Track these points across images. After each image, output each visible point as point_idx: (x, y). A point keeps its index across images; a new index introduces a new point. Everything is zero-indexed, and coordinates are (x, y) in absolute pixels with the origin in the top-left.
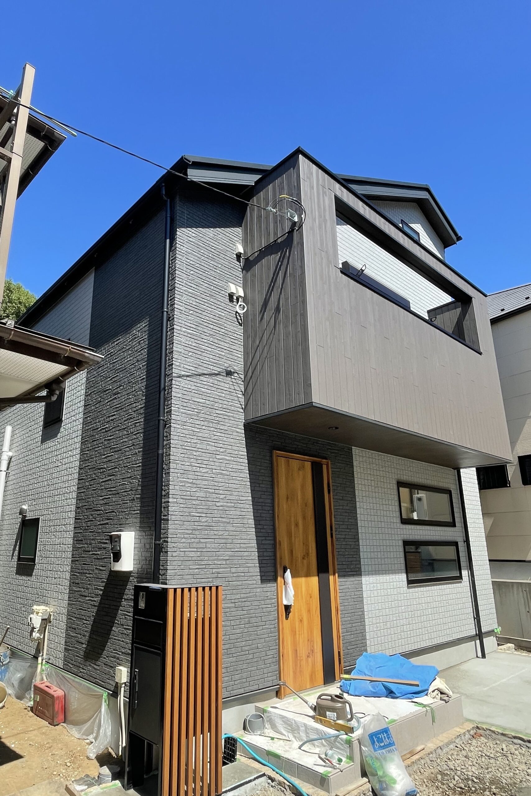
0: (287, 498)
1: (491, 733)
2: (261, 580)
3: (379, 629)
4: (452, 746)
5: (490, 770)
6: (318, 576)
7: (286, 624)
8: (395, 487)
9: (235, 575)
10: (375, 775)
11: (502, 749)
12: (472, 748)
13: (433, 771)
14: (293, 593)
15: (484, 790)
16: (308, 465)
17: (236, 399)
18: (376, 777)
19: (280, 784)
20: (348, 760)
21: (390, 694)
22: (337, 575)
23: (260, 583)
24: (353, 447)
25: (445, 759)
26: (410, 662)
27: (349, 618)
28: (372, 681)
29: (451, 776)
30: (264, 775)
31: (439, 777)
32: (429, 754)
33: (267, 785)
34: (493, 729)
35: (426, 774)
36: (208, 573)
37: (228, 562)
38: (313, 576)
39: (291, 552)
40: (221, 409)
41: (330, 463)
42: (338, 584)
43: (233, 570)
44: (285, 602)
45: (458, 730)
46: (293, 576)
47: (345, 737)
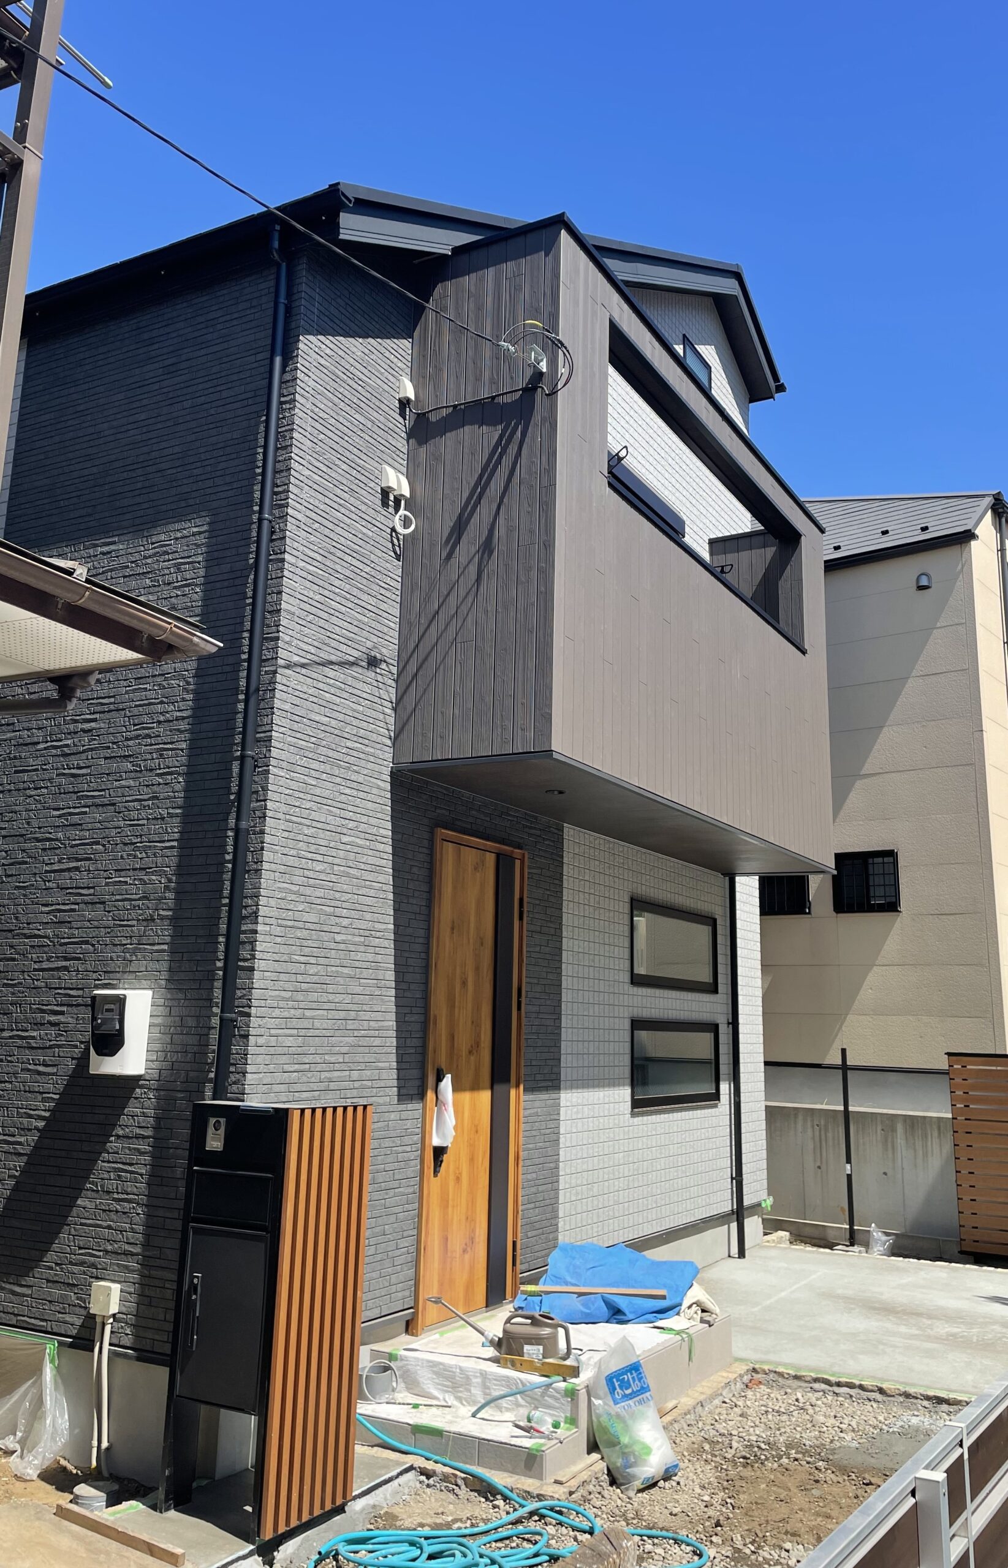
0: (453, 929)
1: (776, 1377)
2: (399, 1095)
3: (580, 1197)
4: (717, 1402)
5: (783, 1430)
6: (492, 1088)
7: (433, 1185)
8: (626, 908)
9: (357, 1084)
10: (614, 1443)
11: (797, 1400)
12: (748, 1403)
13: (693, 1439)
14: (454, 1122)
15: (780, 1457)
16: (490, 859)
17: (381, 717)
18: (617, 1448)
19: (445, 1478)
20: (568, 1425)
21: (616, 1315)
22: (522, 1087)
23: (396, 1102)
24: (565, 825)
25: (709, 1421)
26: (644, 1256)
27: (534, 1175)
28: (580, 1294)
29: (726, 1443)
30: (411, 1468)
31: (707, 1447)
32: (686, 1414)
33: (418, 1485)
34: (780, 1369)
35: (685, 1445)
36: (313, 1080)
37: (347, 1058)
38: (483, 1088)
39: (452, 1037)
40: (355, 739)
41: (526, 856)
42: (522, 1104)
43: (355, 1075)
44: (436, 1142)
45: (725, 1374)
46: (455, 1089)
47: (563, 1385)
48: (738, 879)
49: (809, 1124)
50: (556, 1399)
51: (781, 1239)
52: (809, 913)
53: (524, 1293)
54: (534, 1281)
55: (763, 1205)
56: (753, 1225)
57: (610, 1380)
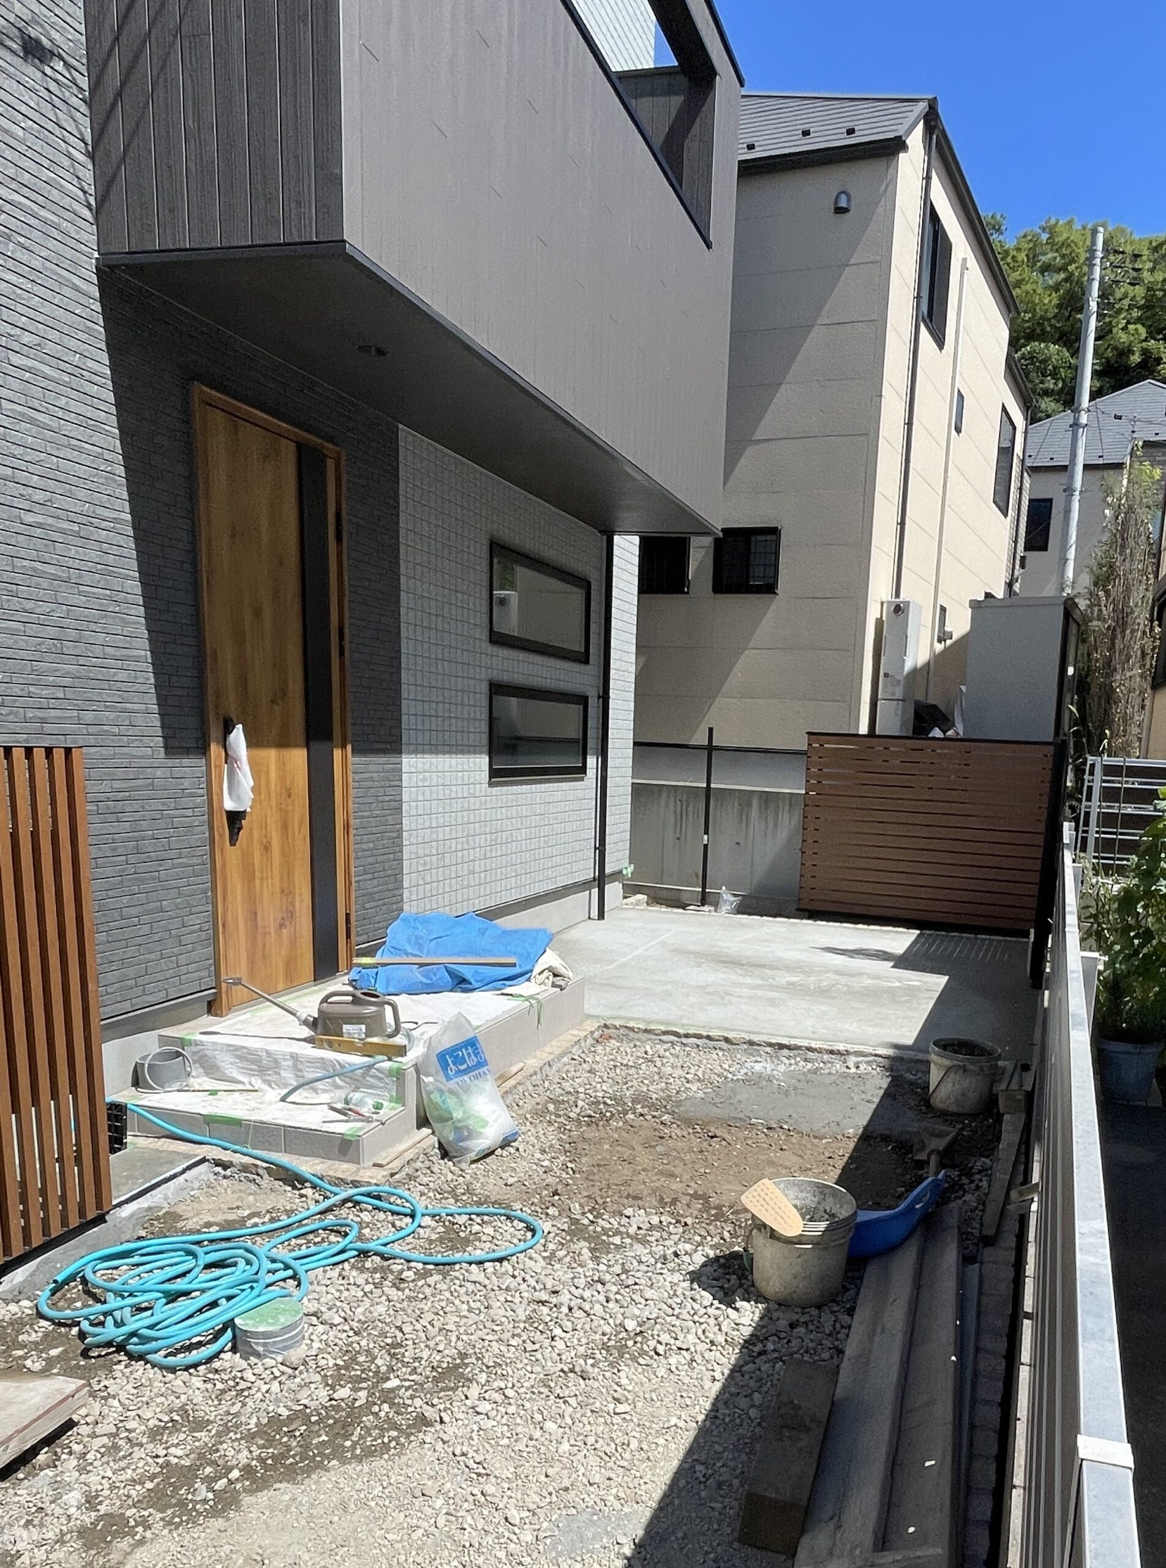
0: (233, 536)
1: (627, 1031)
2: (166, 747)
3: (428, 867)
4: (565, 1060)
5: (630, 1084)
6: (308, 746)
7: (231, 856)
8: (485, 553)
9: (92, 729)
10: (446, 1118)
11: (646, 1053)
12: (597, 1058)
13: (538, 1100)
14: (252, 783)
15: (626, 1113)
16: (289, 451)
17: (66, 162)
18: (450, 1123)
19: (245, 1168)
20: (393, 1104)
21: (461, 984)
22: (349, 748)
23: (162, 755)
24: (401, 426)
25: (556, 1080)
26: (495, 926)
27: (371, 845)
28: (421, 965)
29: (571, 1103)
30: (204, 1160)
31: (551, 1107)
32: (531, 1076)
33: (213, 1177)
34: (631, 1024)
35: (528, 1107)
37: (69, 693)
38: (296, 746)
39: (243, 682)
41: (343, 455)
42: (350, 767)
43: (88, 716)
44: (229, 805)
45: (576, 1032)
46: (251, 742)
47: (387, 1065)
48: (616, 538)
49: (672, 798)
50: (380, 1079)
51: (638, 903)
52: (688, 593)
53: (359, 965)
54: (370, 952)
55: (624, 872)
56: (613, 890)
57: (442, 1057)
